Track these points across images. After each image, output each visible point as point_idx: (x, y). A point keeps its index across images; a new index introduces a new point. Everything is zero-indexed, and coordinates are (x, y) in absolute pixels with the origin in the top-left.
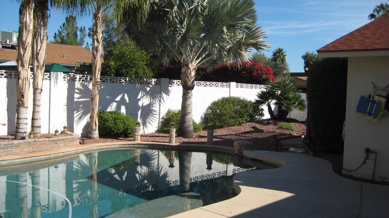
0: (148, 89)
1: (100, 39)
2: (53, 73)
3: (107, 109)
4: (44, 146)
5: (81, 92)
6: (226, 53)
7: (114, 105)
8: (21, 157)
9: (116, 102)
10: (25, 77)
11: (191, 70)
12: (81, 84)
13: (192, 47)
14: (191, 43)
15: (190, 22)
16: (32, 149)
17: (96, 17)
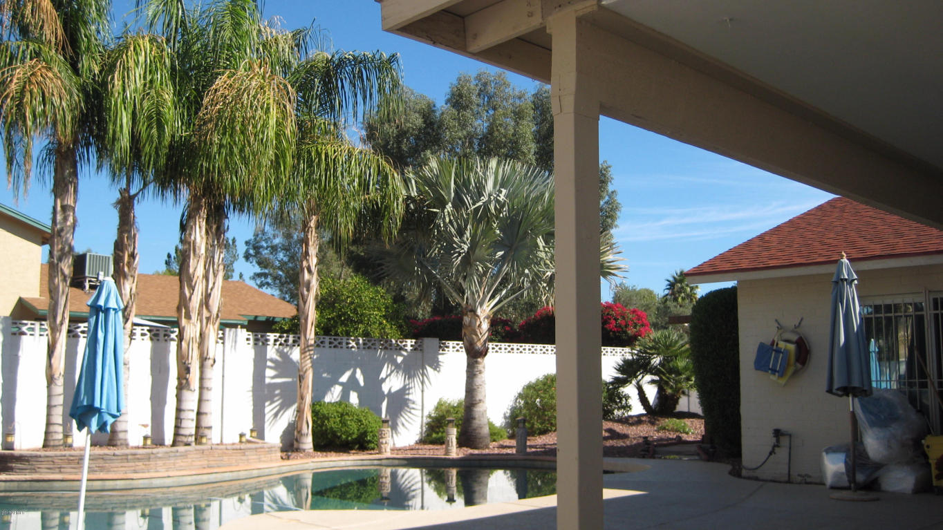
0: (400, 359)
1: (314, 267)
2: (230, 331)
3: (324, 397)
4: (226, 458)
5: (277, 366)
6: (545, 285)
7: (337, 389)
8: (194, 473)
9: (341, 384)
10: (192, 336)
11: (482, 319)
12: (277, 351)
13: (481, 276)
14: (480, 269)
15: (476, 231)
16: (206, 462)
17: (305, 228)
